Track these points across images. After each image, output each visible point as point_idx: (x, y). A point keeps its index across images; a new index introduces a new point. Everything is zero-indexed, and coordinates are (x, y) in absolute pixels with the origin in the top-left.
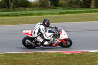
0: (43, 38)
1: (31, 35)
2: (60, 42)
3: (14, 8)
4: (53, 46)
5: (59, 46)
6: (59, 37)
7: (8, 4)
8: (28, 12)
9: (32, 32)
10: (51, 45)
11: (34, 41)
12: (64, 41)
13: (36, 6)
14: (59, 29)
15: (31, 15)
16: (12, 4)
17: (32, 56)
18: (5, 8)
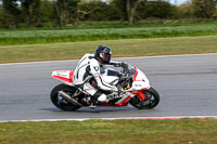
0: (96, 87)
1: (70, 80)
2: (132, 96)
3: (138, 19)
4: (118, 105)
5: (130, 106)
6: (131, 86)
7: (125, 10)
8: (169, 29)
9: (71, 74)
10: (112, 102)
11: (76, 95)
12: (142, 95)
13: (187, 15)
14: (130, 67)
15: (176, 34)
16: (133, 11)
17: (178, 126)
18: (118, 19)
